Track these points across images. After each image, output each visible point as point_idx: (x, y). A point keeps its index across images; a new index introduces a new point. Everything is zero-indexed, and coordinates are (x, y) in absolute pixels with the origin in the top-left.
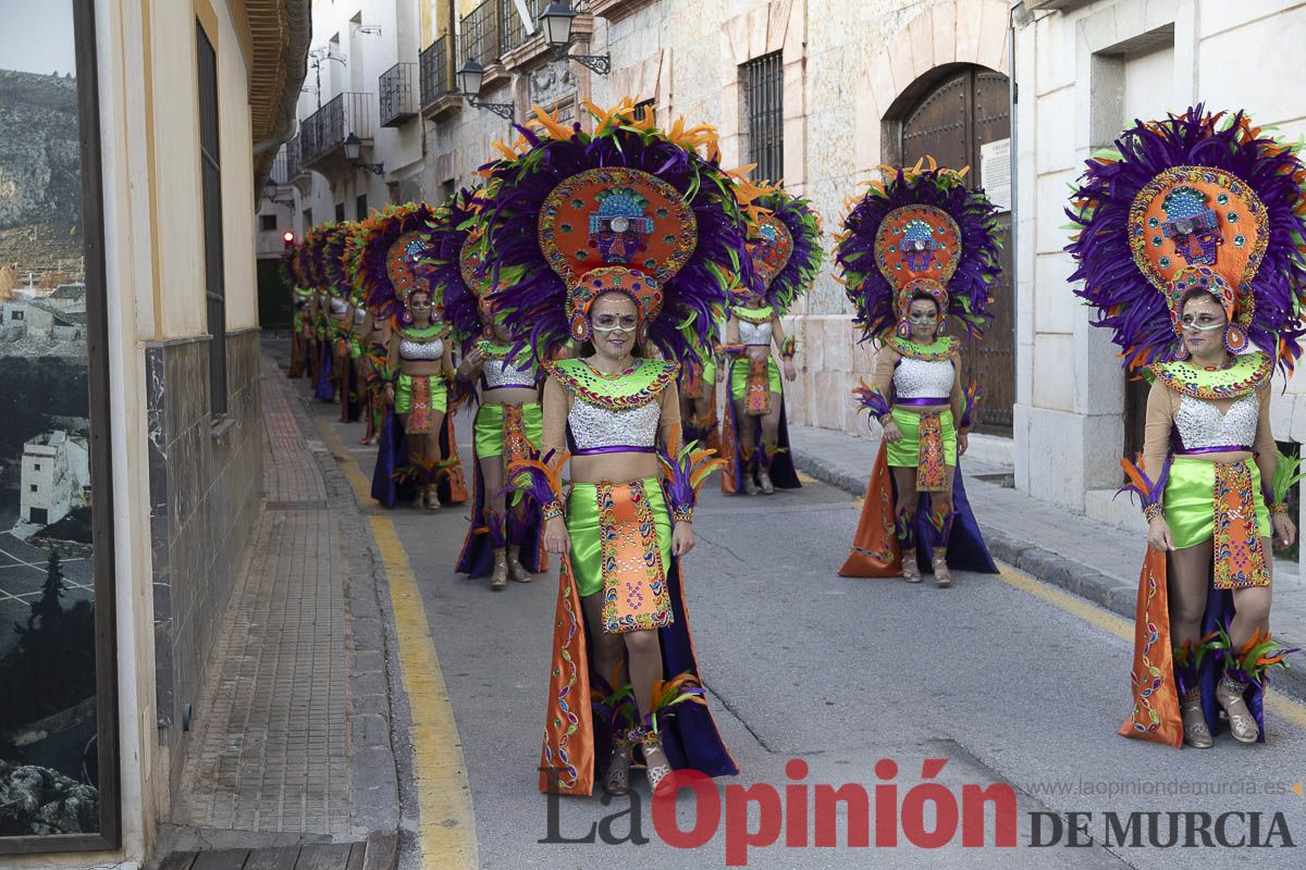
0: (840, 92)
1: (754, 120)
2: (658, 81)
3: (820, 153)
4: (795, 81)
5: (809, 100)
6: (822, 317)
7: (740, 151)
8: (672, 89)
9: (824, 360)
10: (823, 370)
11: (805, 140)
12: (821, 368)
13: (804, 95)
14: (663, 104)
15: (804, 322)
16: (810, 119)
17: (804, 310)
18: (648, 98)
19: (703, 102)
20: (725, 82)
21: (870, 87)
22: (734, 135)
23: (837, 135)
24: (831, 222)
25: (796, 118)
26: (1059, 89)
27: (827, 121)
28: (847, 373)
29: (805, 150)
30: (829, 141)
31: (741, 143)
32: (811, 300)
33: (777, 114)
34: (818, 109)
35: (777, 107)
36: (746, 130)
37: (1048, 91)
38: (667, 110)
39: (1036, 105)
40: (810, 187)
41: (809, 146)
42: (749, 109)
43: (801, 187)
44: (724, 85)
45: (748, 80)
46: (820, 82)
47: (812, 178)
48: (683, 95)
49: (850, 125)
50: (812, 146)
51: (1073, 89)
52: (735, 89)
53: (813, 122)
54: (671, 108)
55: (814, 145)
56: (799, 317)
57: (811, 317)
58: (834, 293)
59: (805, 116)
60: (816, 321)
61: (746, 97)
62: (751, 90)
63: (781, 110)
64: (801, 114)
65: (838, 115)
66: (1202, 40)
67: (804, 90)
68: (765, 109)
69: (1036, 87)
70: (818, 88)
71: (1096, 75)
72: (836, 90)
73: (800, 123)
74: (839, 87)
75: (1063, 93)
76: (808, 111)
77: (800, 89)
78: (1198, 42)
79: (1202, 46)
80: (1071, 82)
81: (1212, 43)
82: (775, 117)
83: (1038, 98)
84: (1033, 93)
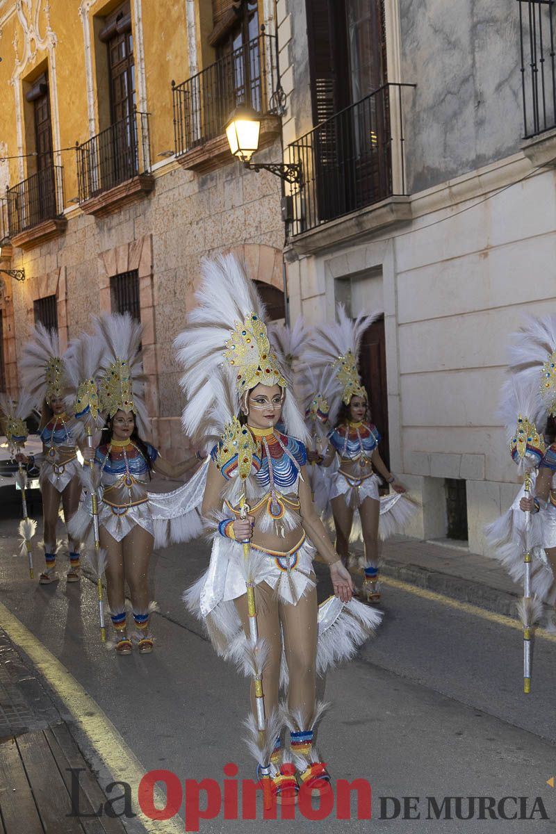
0: (175, 293)
2: (58, 284)
3: (164, 327)
4: (147, 287)
5: (156, 298)
6: (169, 418)
8: (66, 289)
9: (171, 442)
10: (171, 448)
11: (154, 319)
12: (169, 447)
13: (153, 295)
14: (61, 298)
15: (158, 421)
16: (157, 308)
17: (157, 415)
18: (51, 294)
19: (87, 297)
20: (102, 286)
23: (174, 317)
24: (172, 364)
25: (148, 307)
26: (315, 296)
27: (167, 309)
28: (186, 449)
29: (154, 326)
30: (169, 321)
32: (162, 409)
33: (136, 305)
34: (162, 302)
35: (136, 301)
37: (308, 297)
38: (64, 302)
39: (301, 305)
40: (158, 346)
41: (157, 323)
42: (117, 302)
43: (152, 346)
44: (101, 288)
45: (116, 285)
46: (162, 288)
47: (160, 341)
48: (74, 293)
49: (182, 312)
51: (324, 297)
52: (109, 291)
53: (159, 310)
54: (66, 300)
55: (160, 323)
56: (155, 419)
57: (162, 419)
58: (176, 404)
59: (153, 306)
60: (166, 421)
61: (115, 294)
62: (119, 292)
63: (138, 302)
64: (151, 305)
65: (174, 306)
66: (398, 274)
67: (153, 292)
68: (128, 302)
69: (301, 294)
70: (161, 290)
71: (337, 289)
72: (173, 292)
73: (151, 310)
74: (174, 290)
75: (318, 298)
76: (155, 304)
77: (150, 291)
78: (396, 274)
79: (398, 277)
80: (322, 292)
81: (403, 275)
82: (134, 307)
83: (303, 300)
84: (298, 298)
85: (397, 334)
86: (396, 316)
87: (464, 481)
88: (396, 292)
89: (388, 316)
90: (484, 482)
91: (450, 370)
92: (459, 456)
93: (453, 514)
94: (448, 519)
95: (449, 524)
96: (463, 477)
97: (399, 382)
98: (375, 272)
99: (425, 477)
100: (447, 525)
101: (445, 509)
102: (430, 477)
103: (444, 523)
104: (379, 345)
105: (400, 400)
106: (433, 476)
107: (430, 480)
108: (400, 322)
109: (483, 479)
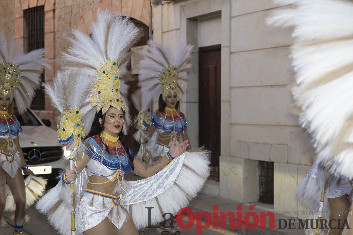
0: (70, 24)
1: (30, 32)
3: (61, 47)
4: (50, 18)
5: (56, 26)
7: (24, 44)
11: (54, 41)
13: (54, 24)
16: (56, 33)
20: (17, 16)
21: (84, 22)
22: (21, 38)
25: (51, 32)
26: (172, 30)
29: (54, 46)
30: (65, 43)
31: (24, 41)
33: (41, 31)
34: (60, 29)
35: (41, 27)
36: (26, 36)
39: (162, 36)
40: (57, 60)
41: (56, 44)
42: (28, 28)
45: (28, 16)
47: (58, 57)
50: (57, 44)
51: (179, 31)
52: (22, 20)
53: (58, 35)
56: (52, 112)
59: (54, 32)
61: (27, 23)
62: (29, 21)
63: (43, 29)
64: (52, 30)
67: (54, 22)
68: (35, 28)
69: (162, 28)
70: (60, 21)
71: (188, 26)
72: (69, 23)
73: (52, 35)
74: (70, 22)
75: (174, 32)
76: (56, 30)
77: (52, 21)
78: (231, 18)
79: (233, 20)
80: (177, 28)
81: (236, 18)
82: (40, 32)
83: (163, 33)
84: (160, 31)
85: (230, 60)
86: (229, 46)
87: (272, 163)
88: (230, 30)
89: (224, 46)
90: (287, 164)
91: (266, 86)
92: (270, 146)
93: (263, 186)
94: (260, 189)
95: (260, 192)
96: (272, 160)
97: (230, 93)
98: (216, 15)
99: (245, 159)
100: (258, 193)
101: (258, 182)
102: (248, 159)
103: (256, 191)
104: (216, 66)
105: (230, 105)
106: (251, 158)
107: (248, 161)
108: (232, 51)
109: (285, 162)
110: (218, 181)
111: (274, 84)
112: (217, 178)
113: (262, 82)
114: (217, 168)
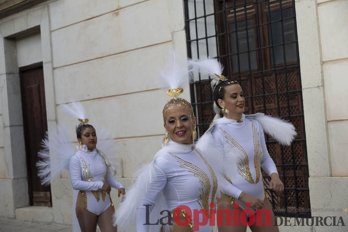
66: (52, 31)
71: (6, 46)
78: (51, 32)
79: (53, 33)
81: (57, 32)
85: (53, 75)
86: (52, 62)
88: (51, 44)
89: (45, 62)
90: (123, 179)
91: (94, 99)
97: (56, 110)
98: (35, 32)
104: (39, 86)
108: (55, 66)
109: (121, 177)
110: (51, 206)
111: (103, 97)
112: (49, 203)
113: (89, 95)
114: (48, 193)
